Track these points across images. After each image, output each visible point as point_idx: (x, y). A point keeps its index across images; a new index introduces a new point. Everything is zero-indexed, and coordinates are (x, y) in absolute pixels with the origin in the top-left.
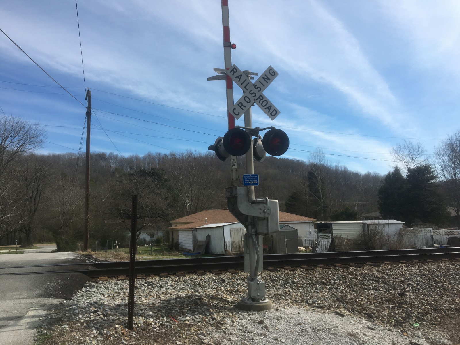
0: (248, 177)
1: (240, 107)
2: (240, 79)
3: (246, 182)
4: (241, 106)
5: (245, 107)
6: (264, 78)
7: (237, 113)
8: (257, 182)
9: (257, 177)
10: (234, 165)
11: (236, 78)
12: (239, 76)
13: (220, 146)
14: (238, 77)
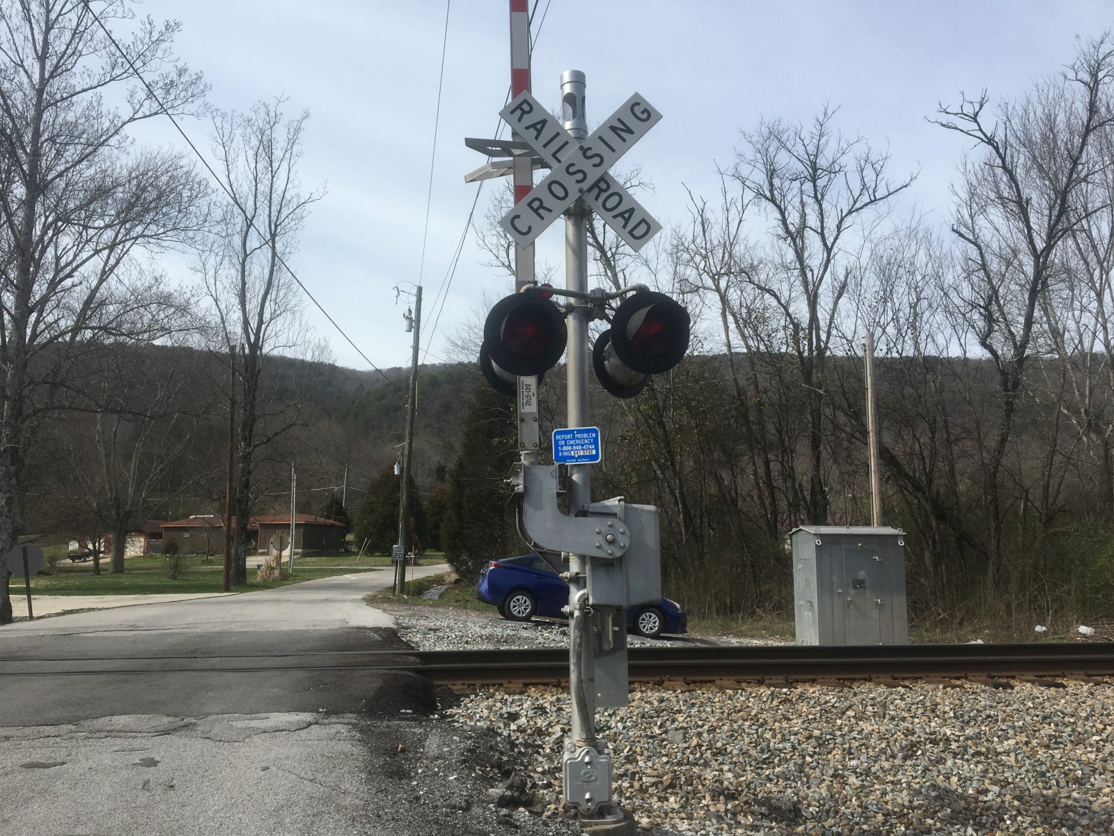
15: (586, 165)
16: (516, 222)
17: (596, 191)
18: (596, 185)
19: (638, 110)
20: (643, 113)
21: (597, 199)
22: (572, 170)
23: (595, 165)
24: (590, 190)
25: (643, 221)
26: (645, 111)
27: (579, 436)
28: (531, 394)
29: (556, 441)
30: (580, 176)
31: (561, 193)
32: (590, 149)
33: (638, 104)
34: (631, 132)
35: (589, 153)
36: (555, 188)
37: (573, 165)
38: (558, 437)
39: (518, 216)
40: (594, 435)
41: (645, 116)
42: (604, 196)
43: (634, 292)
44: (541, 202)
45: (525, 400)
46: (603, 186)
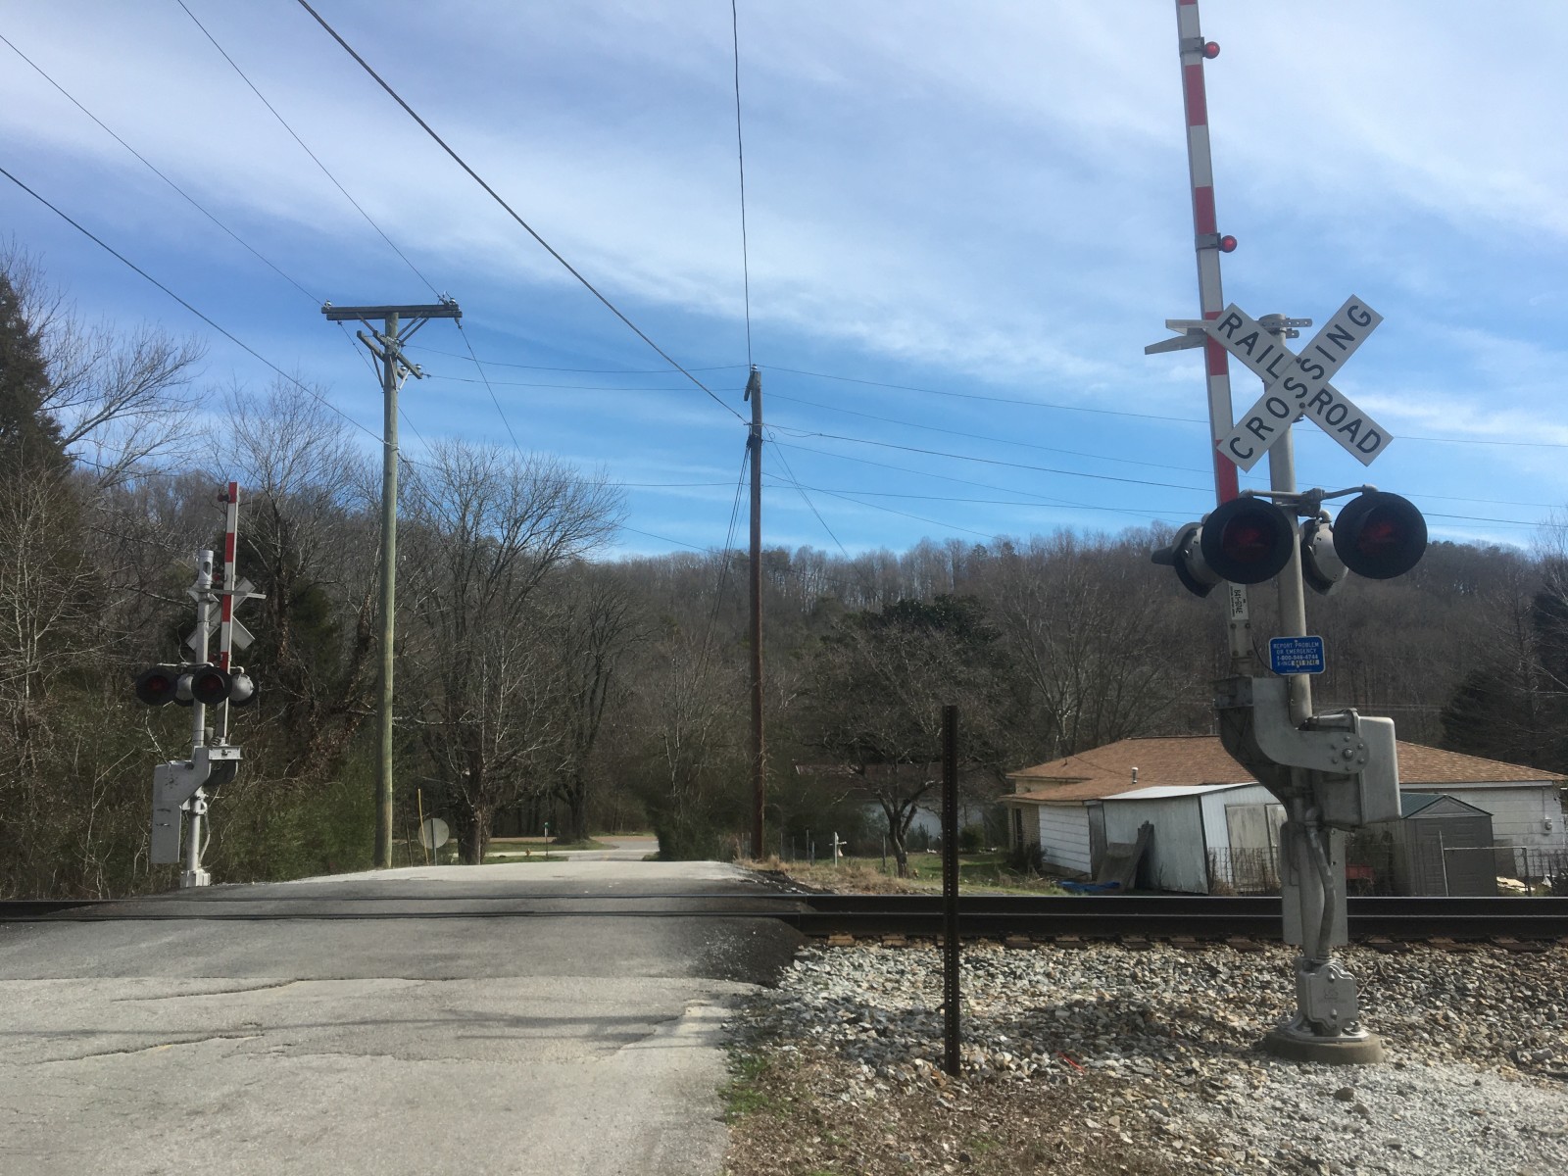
0: (1288, 645)
1: (1256, 432)
2: (1251, 346)
3: (1281, 661)
4: (1259, 428)
5: (1272, 430)
6: (1331, 337)
7: (1245, 452)
8: (1318, 662)
9: (1317, 644)
10: (1239, 610)
11: (1238, 344)
12: (1249, 337)
13: (1191, 551)
14: (1244, 341)
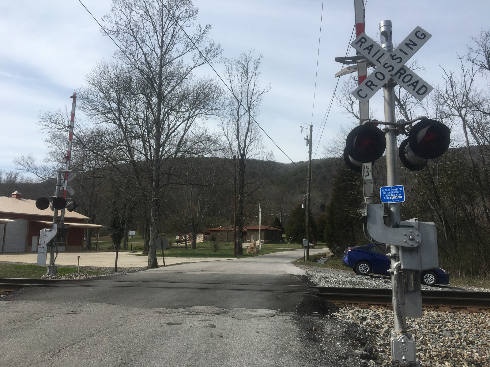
15: (393, 63)
16: (360, 93)
17: (399, 74)
18: (399, 71)
19: (419, 34)
20: (421, 35)
21: (399, 78)
22: (386, 66)
23: (398, 63)
24: (395, 74)
25: (424, 86)
26: (423, 34)
27: (393, 189)
28: (369, 171)
29: (382, 193)
30: (390, 68)
31: (381, 77)
32: (395, 55)
33: (419, 31)
34: (416, 45)
35: (395, 57)
36: (378, 75)
37: (387, 64)
38: (382, 190)
39: (361, 90)
40: (401, 189)
41: (423, 36)
42: (403, 76)
43: (420, 121)
44: (372, 82)
45: (366, 174)
46: (402, 71)
